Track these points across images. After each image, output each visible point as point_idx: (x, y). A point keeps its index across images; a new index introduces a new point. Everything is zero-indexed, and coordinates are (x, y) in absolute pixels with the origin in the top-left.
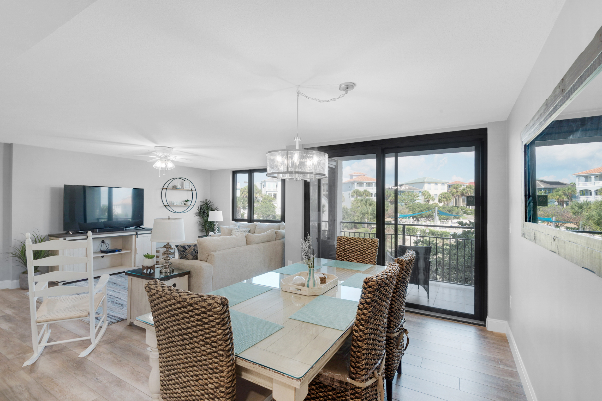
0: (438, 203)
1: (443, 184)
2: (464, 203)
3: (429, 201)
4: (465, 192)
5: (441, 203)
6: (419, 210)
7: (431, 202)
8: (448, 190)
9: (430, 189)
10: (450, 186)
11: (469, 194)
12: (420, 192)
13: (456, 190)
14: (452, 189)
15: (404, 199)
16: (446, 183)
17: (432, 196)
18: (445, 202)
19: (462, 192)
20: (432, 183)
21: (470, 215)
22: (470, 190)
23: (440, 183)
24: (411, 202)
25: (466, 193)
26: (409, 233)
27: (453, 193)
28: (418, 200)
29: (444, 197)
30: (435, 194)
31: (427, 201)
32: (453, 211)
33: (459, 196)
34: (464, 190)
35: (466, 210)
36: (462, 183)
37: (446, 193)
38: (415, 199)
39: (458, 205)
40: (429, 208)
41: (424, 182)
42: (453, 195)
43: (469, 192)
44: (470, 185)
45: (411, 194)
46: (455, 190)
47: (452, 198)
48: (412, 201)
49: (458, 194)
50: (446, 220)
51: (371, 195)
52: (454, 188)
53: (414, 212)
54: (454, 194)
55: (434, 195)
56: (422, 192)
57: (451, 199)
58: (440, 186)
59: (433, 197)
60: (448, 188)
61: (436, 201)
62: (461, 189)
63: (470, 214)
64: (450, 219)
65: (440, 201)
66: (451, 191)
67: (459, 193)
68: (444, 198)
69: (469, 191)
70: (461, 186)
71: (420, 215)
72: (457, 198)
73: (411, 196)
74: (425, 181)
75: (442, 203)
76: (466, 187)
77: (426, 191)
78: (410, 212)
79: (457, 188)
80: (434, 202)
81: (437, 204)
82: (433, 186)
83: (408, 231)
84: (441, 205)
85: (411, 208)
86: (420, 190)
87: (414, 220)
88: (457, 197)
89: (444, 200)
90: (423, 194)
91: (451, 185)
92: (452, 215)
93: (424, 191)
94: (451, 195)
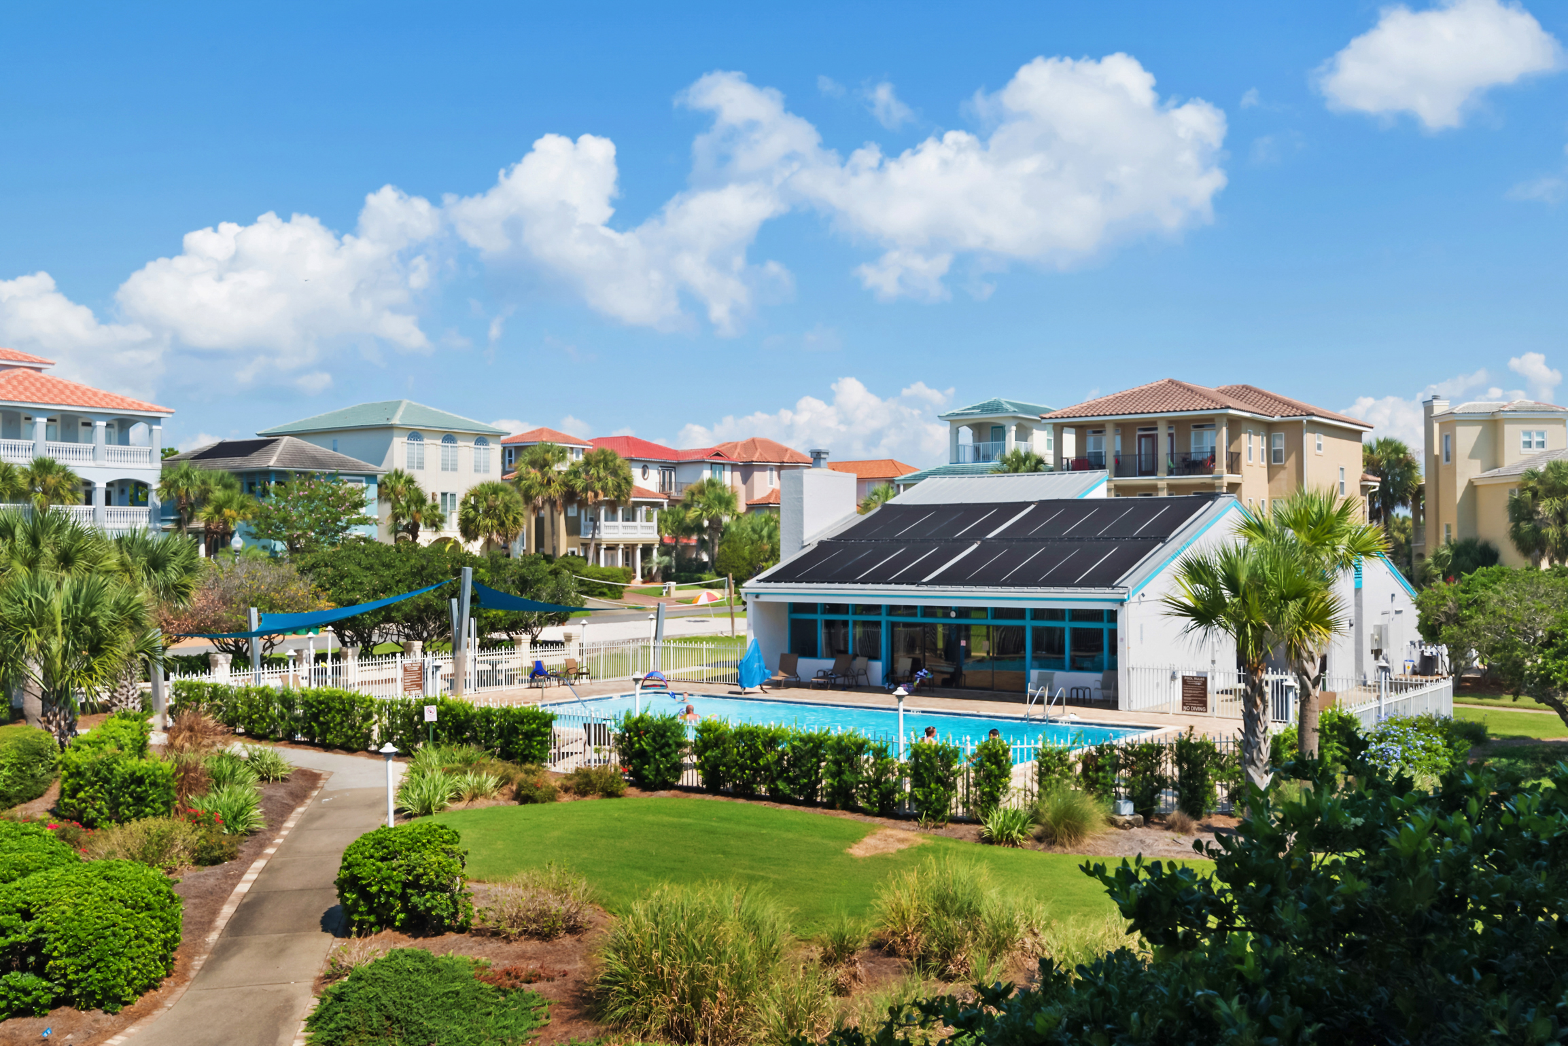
0: (461, 540)
1: (482, 439)
2: (575, 538)
3: (413, 530)
4: (579, 484)
5: (476, 538)
6: (370, 581)
7: (426, 537)
8: (504, 472)
9: (421, 467)
10: (512, 452)
11: (596, 495)
12: (371, 478)
13: (544, 475)
14: (522, 466)
15: (283, 520)
16: (497, 435)
17: (430, 502)
18: (495, 536)
19: (565, 484)
20: (432, 432)
22: (601, 473)
23: (466, 435)
24: (323, 533)
25: (585, 489)
26: (323, 733)
27: (530, 487)
28: (364, 521)
29: (489, 507)
30: (444, 494)
31: (406, 529)
33: (552, 503)
34: (575, 473)
35: (584, 571)
36: (567, 439)
37: (495, 490)
38: (345, 518)
39: (549, 552)
40: (413, 567)
41: (389, 428)
42: (528, 498)
43: (598, 486)
44: (602, 452)
45: (322, 490)
46: (535, 474)
47: (525, 513)
48: (329, 528)
49: (551, 491)
50: (507, 631)
52: (533, 463)
53: (345, 597)
54: (533, 492)
55: (439, 498)
56: (380, 478)
57: (521, 520)
58: (466, 451)
59: (435, 507)
60: (503, 463)
61: (451, 530)
62: (563, 467)
63: (602, 595)
64: (526, 628)
65: (469, 529)
66: (520, 479)
67: (555, 490)
68: (487, 513)
69: (598, 479)
70: (562, 454)
71: (375, 613)
72: (546, 512)
73: (325, 499)
74: (395, 420)
75: (481, 541)
76: (581, 458)
77: (398, 475)
78: (323, 595)
79: (543, 465)
80: (443, 534)
81: (456, 543)
82: (433, 449)
83: (315, 717)
84: (475, 548)
85: (330, 571)
86: (372, 467)
87: (345, 644)
88: (547, 507)
89: (488, 522)
90: (386, 492)
91: (520, 449)
93: (389, 476)
94: (518, 496)
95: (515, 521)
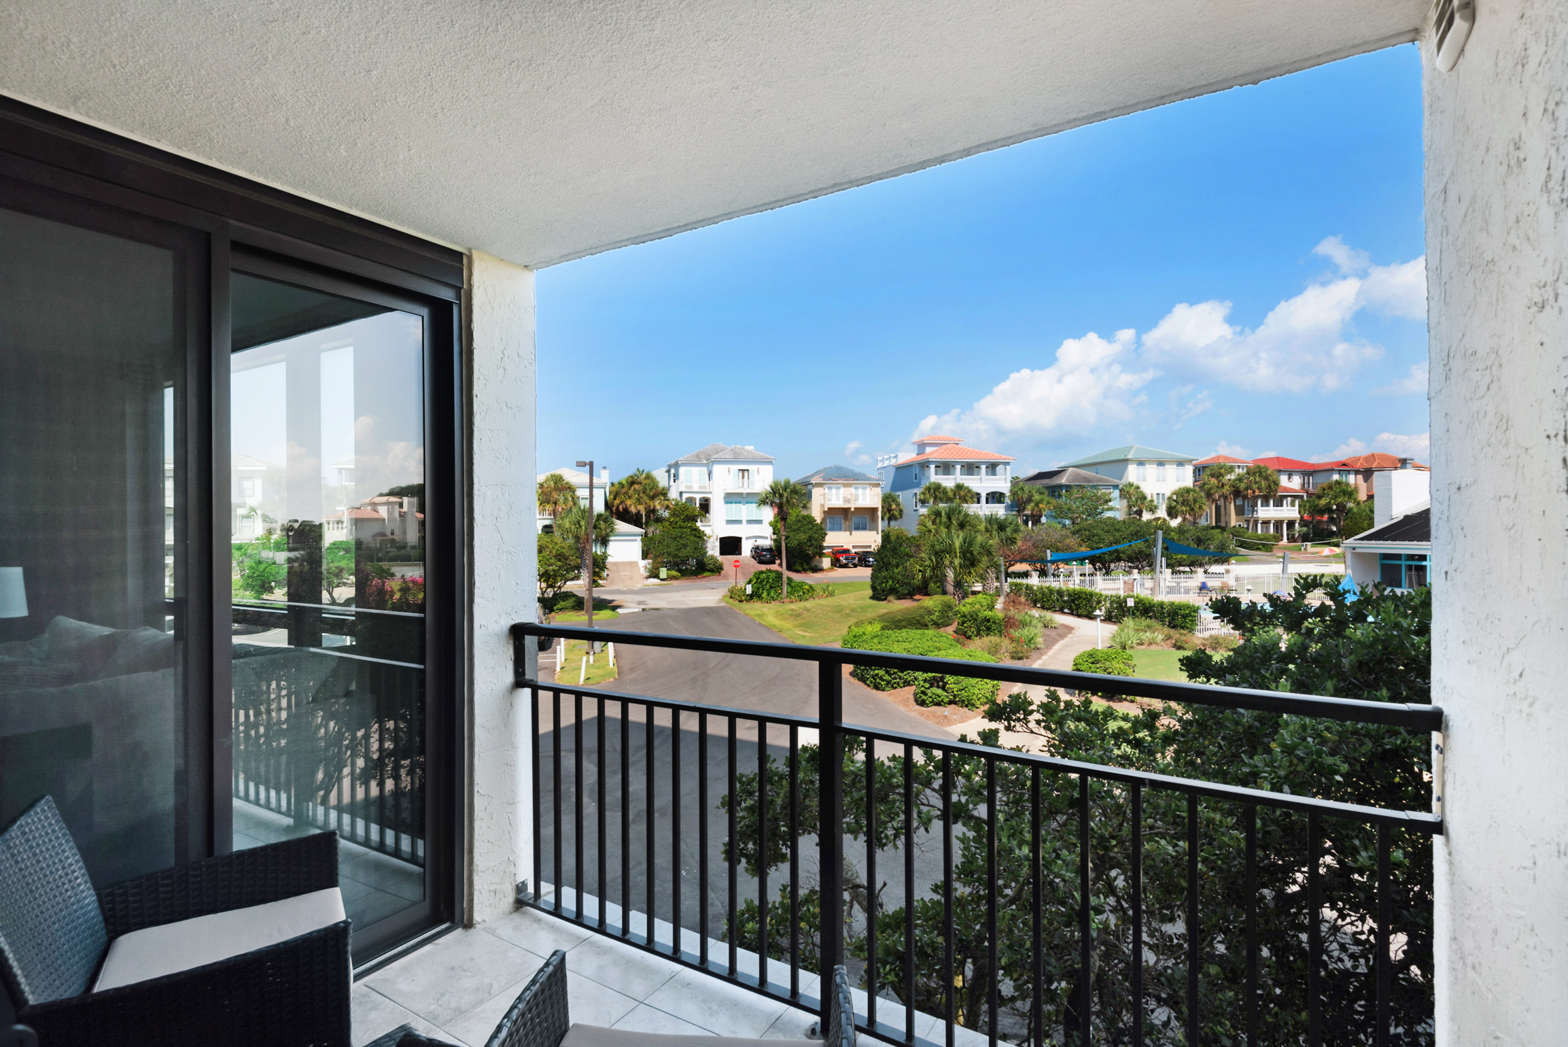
0: (1167, 518)
1: (1180, 463)
2: (1241, 517)
3: (1140, 513)
4: (1242, 486)
5: (1176, 517)
6: (1108, 538)
7: (1146, 516)
8: (1195, 481)
9: (1144, 480)
10: (1199, 470)
11: (1254, 492)
12: (1116, 487)
13: (1219, 481)
14: (1205, 477)
15: (1069, 509)
16: (1190, 461)
17: (1149, 498)
18: (1188, 516)
19: (1233, 486)
20: (1150, 461)
21: (1258, 552)
22: (1257, 479)
23: (1171, 462)
24: (1089, 515)
25: (1247, 489)
26: (1077, 609)
27: (1211, 489)
28: (1111, 509)
29: (1184, 501)
30: (1158, 494)
31: (1136, 512)
32: (1209, 539)
33: (1226, 498)
34: (1240, 479)
35: (1246, 536)
36: (1235, 461)
37: (1188, 491)
38: (1101, 508)
39: (1223, 524)
40: (1138, 532)
41: (1126, 461)
42: (1209, 495)
43: (1255, 486)
44: (1259, 467)
45: (1088, 494)
46: (1214, 481)
47: (1207, 503)
48: (1093, 512)
49: (1224, 491)
50: (1189, 566)
51: (975, 500)
52: (1212, 475)
53: (1095, 545)
54: (1213, 491)
55: (1155, 497)
56: (1120, 487)
57: (1204, 507)
58: (1171, 470)
59: (1152, 501)
60: (1195, 476)
61: (1162, 513)
62: (1232, 477)
63: (1258, 549)
64: (1201, 565)
65: (1172, 512)
66: (1204, 484)
67: (1227, 490)
68: (1183, 504)
69: (1256, 483)
70: (1232, 469)
71: (1111, 553)
72: (1221, 502)
73: (1090, 499)
74: (1130, 456)
75: (1179, 520)
76: (1245, 470)
77: (1131, 485)
78: (1084, 545)
79: (1218, 476)
80: (1157, 515)
81: (1164, 520)
82: (1151, 470)
83: (1073, 601)
84: (1175, 523)
85: (1087, 533)
86: (1116, 482)
87: (1096, 569)
88: (1222, 500)
89: (1184, 508)
90: (1124, 494)
91: (1204, 468)
92: (1206, 552)
93: (1126, 486)
94: (1203, 494)
95: (1200, 507)
